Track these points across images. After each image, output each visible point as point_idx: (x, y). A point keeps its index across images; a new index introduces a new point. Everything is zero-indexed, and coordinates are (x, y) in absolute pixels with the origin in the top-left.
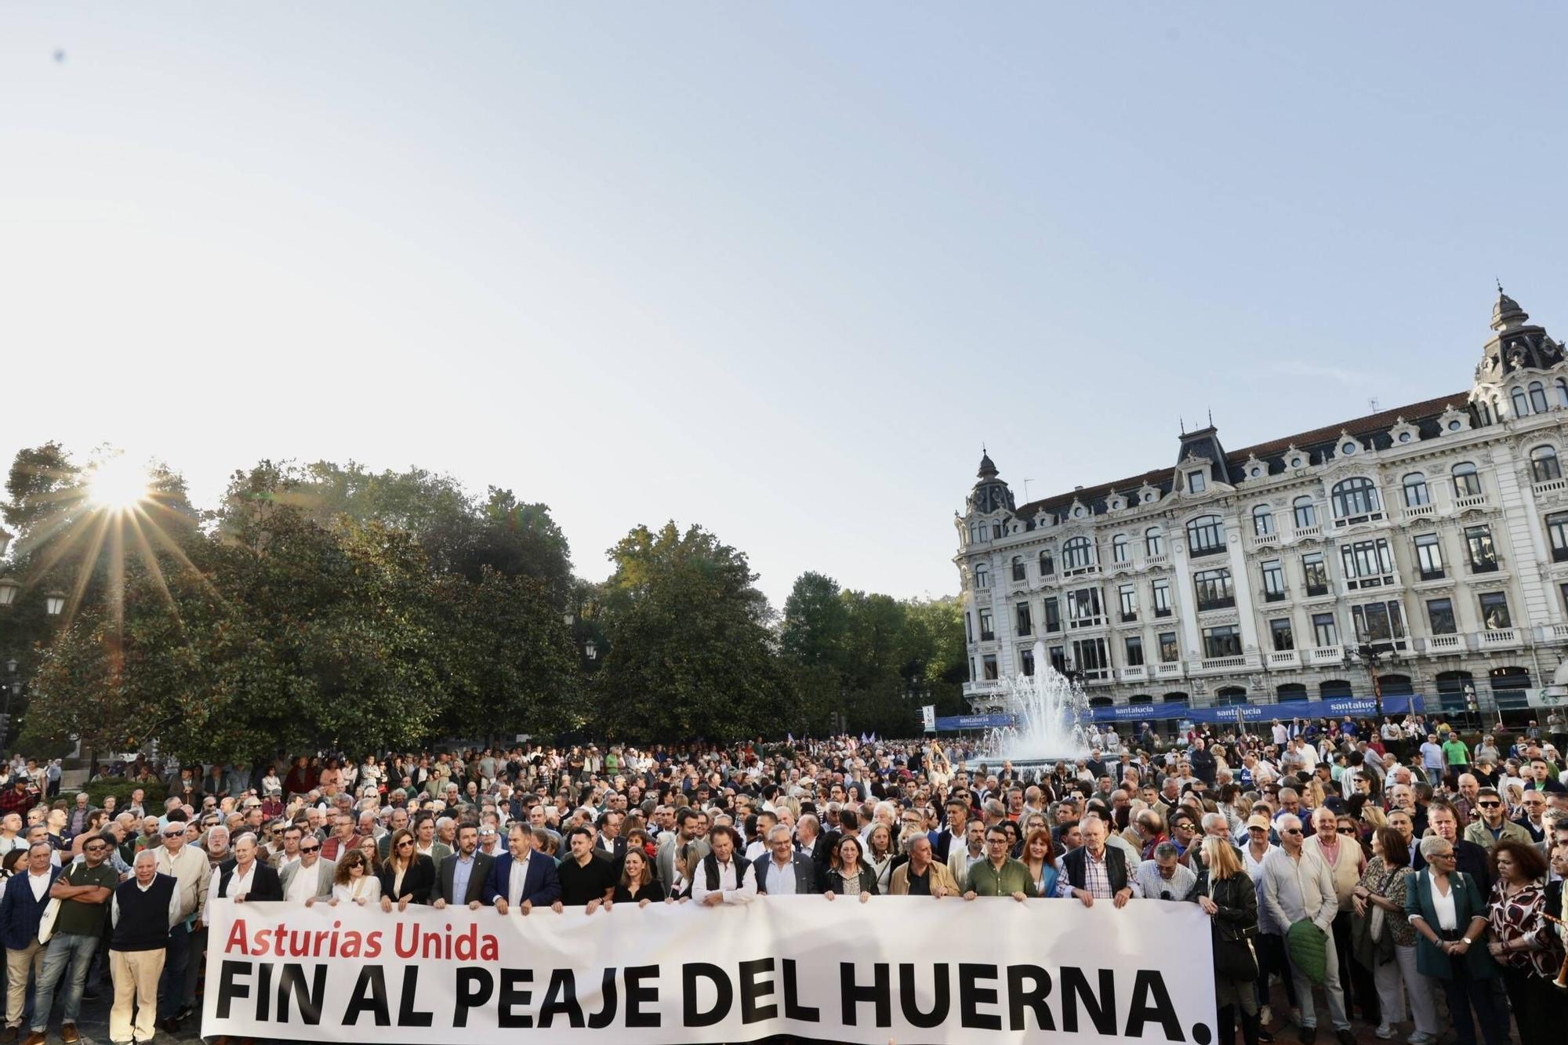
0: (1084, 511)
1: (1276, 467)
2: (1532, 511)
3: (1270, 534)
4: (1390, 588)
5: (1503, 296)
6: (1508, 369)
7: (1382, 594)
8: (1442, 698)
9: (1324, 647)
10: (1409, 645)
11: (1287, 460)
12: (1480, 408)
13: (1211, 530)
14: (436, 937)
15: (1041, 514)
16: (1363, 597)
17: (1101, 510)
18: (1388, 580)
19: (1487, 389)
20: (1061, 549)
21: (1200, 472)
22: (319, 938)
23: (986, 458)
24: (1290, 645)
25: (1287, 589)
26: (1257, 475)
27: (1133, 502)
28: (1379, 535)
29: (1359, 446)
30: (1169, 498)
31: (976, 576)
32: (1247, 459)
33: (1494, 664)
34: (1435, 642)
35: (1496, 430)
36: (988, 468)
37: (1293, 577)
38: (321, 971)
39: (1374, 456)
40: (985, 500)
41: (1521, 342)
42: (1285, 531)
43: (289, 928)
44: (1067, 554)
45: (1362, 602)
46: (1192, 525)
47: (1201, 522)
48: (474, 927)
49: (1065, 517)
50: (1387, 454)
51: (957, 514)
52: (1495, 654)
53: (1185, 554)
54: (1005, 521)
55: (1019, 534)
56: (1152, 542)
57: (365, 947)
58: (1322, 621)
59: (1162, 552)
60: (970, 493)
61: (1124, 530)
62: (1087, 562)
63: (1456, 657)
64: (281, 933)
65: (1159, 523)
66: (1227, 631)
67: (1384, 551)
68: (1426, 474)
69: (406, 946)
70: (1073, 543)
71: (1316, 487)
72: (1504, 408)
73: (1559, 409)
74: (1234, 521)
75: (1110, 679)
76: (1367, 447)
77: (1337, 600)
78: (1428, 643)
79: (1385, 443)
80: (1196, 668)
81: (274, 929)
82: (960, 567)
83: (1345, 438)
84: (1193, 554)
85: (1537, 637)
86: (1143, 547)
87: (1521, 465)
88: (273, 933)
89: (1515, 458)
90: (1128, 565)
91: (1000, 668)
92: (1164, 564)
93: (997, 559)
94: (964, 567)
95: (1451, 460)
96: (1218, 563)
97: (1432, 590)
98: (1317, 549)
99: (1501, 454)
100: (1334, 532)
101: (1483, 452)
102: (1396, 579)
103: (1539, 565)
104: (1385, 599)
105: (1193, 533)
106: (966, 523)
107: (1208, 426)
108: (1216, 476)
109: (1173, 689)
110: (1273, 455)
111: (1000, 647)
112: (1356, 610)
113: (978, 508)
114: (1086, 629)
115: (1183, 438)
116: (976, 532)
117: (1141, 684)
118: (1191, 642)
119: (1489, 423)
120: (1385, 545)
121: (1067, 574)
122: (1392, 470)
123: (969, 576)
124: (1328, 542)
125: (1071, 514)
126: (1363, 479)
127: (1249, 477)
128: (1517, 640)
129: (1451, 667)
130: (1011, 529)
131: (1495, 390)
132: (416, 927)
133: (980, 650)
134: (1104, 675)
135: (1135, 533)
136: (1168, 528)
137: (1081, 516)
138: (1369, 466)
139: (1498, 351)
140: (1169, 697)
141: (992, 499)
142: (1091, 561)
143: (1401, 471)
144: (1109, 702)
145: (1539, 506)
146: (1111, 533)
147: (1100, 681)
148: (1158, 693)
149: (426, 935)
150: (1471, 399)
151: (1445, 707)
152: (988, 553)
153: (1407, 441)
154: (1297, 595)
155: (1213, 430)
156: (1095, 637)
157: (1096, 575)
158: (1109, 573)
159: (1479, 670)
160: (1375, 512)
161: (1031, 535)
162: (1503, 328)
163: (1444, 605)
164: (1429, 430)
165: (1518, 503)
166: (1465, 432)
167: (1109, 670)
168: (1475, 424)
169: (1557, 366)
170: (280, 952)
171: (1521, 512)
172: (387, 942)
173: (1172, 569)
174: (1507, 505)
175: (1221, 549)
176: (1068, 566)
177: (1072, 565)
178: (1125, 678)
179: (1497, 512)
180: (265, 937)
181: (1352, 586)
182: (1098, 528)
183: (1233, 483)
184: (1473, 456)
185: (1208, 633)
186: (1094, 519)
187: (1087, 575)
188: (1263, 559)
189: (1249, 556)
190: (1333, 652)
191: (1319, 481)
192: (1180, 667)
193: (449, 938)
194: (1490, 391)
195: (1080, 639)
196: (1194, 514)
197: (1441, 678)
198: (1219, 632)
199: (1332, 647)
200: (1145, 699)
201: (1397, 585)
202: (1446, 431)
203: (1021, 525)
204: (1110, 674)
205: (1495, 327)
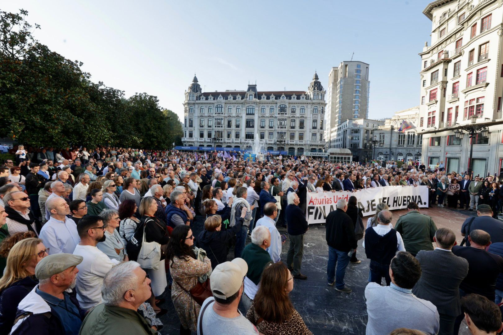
0: (222, 98)
1: (268, 98)
2: (312, 118)
3: (264, 113)
4: (285, 129)
5: (316, 74)
6: (314, 89)
7: (283, 130)
8: (289, 152)
9: (270, 140)
10: (286, 141)
11: (271, 97)
12: (307, 96)
13: (252, 109)
14: (341, 198)
15: (211, 96)
16: (280, 130)
17: (227, 99)
18: (285, 128)
19: (310, 92)
20: (215, 107)
21: (252, 95)
22: (323, 200)
23: (195, 77)
24: (263, 138)
25: (265, 126)
26: (264, 99)
27: (234, 99)
28: (286, 118)
29: (285, 98)
30: (244, 100)
31: (190, 109)
32: (262, 95)
33: (299, 147)
34: (290, 141)
35: (309, 101)
36: (195, 80)
37: (267, 124)
38: (324, 207)
39: (288, 101)
40: (194, 89)
41: (317, 84)
42: (267, 113)
43: (317, 198)
44: (216, 108)
45: (279, 131)
46: (248, 107)
47: (250, 107)
48: (348, 195)
49: (217, 99)
50: (290, 101)
51: (186, 91)
52: (300, 145)
53: (245, 114)
54: (199, 96)
55: (203, 100)
56: (238, 109)
57: (330, 202)
58: (271, 134)
59: (239, 113)
60: (190, 86)
61: (232, 105)
62: (221, 111)
63: (293, 145)
65: (240, 105)
66: (251, 133)
67: (286, 121)
68: (296, 107)
69: (336, 201)
70: (218, 106)
71: (275, 105)
72: (312, 97)
73: (320, 100)
74: (257, 108)
75: (223, 141)
76: (287, 98)
77: (275, 130)
78: (289, 141)
79: (290, 99)
80: (243, 141)
82: (184, 106)
83: (283, 95)
84: (247, 114)
85: (307, 143)
86: (235, 110)
87: (312, 109)
89: (311, 107)
90: (231, 114)
91: (193, 135)
92: (240, 115)
93: (196, 106)
94: (186, 106)
95: (301, 105)
96: (252, 117)
97: (292, 131)
98: (273, 118)
99: (309, 106)
100: (277, 116)
101: (306, 105)
102: (287, 128)
103: (310, 129)
104: (284, 131)
105: (248, 109)
106: (189, 94)
107: (255, 84)
108: (255, 97)
109: (237, 145)
110: (268, 95)
111: (194, 129)
112: (278, 133)
113: (192, 91)
114: (219, 128)
115: (249, 85)
116: (191, 97)
117: (230, 143)
118: (243, 135)
119: (308, 99)
120: (286, 120)
121: (216, 113)
122: (290, 105)
123: (187, 109)
124: (276, 117)
125: (219, 98)
126: (285, 105)
127: (262, 99)
128: (304, 143)
129: (292, 146)
130: (201, 98)
131: (311, 93)
132: (337, 196)
133: (188, 129)
134: (222, 140)
135: (234, 106)
136: (242, 107)
137: (221, 99)
138: (287, 103)
139: (313, 85)
140: (236, 147)
141: (196, 89)
142: (222, 111)
143: (292, 105)
144: (221, 146)
145: (313, 118)
146: (228, 105)
147: (220, 141)
148: (233, 145)
150: (306, 93)
151: (289, 154)
152: (194, 104)
153: (294, 99)
154: (267, 128)
155: (256, 85)
156: (220, 130)
157: (223, 115)
158: (226, 115)
159: (296, 148)
160: (286, 113)
161: (207, 101)
162: (314, 80)
163: (293, 134)
164: (298, 98)
165: (310, 116)
166: (305, 101)
167: (223, 139)
168: (306, 98)
169: (322, 91)
171: (309, 118)
172: (332, 200)
173: (242, 117)
174: (308, 116)
175: (253, 114)
176: (216, 111)
177: (217, 111)
178: (226, 141)
179: (306, 118)
181: (278, 128)
182: (225, 103)
183: (259, 99)
184: (305, 105)
185: (247, 133)
186: (224, 101)
187: (221, 115)
188: (262, 118)
189: (259, 117)
190: (272, 141)
191: (277, 103)
192: (240, 140)
194: (310, 93)
195: (217, 130)
196: (249, 105)
197: (290, 148)
198: (249, 133)
199: (272, 140)
200: (230, 147)
201: (286, 129)
202: (301, 99)
203: (204, 98)
204: (223, 140)
205: (313, 79)
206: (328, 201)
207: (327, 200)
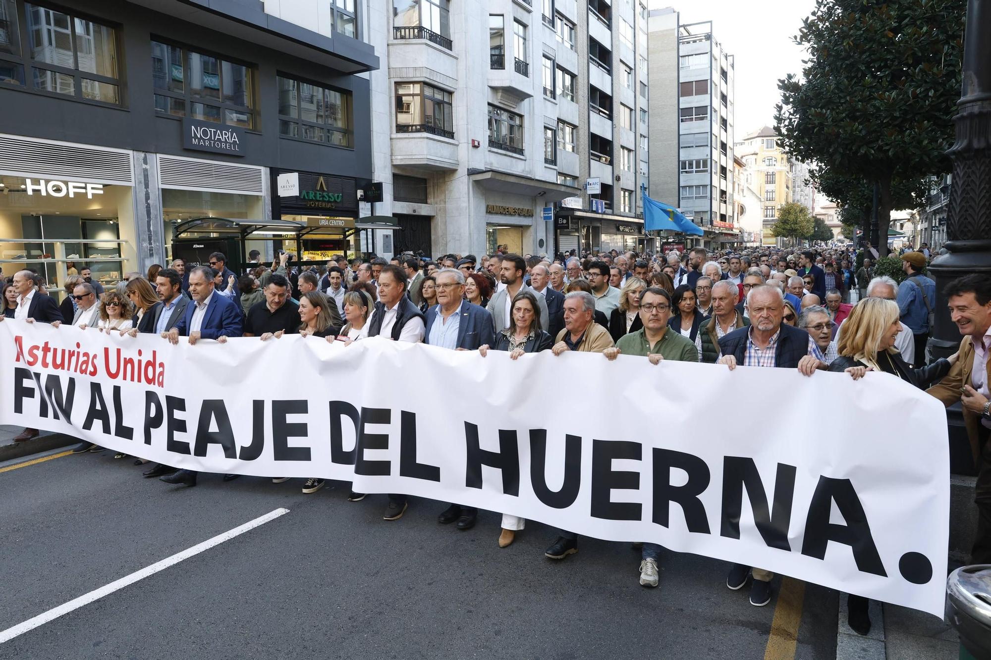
14: (131, 361)
22: (70, 356)
38: (71, 385)
43: (51, 346)
48: (154, 354)
57: (90, 367)
64: (46, 349)
69: (113, 369)
81: (42, 345)
88: (41, 349)
132: (119, 351)
149: (125, 359)
170: (45, 365)
172: (100, 363)
180: (35, 351)
193: (140, 362)
206: (86, 362)
207: (82, 359)
